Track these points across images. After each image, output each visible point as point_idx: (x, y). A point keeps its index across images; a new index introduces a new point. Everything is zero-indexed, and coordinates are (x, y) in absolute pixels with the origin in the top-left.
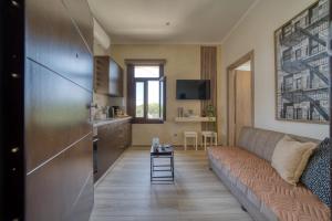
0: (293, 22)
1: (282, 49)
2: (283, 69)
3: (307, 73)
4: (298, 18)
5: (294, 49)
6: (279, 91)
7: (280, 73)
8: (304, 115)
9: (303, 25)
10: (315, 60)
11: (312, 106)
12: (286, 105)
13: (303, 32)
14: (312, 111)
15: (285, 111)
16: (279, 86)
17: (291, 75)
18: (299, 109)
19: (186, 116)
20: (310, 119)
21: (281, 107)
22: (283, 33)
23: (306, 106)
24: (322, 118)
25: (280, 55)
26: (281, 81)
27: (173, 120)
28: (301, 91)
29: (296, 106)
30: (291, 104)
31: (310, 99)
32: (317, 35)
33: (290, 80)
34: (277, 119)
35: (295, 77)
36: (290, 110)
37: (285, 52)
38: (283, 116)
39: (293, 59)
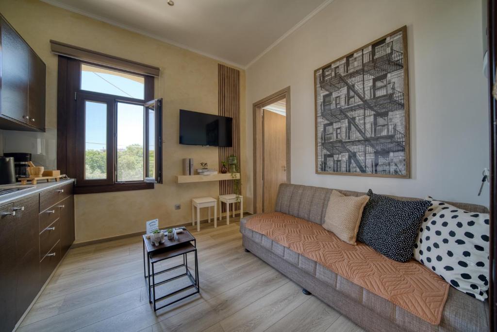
0: (333, 66)
1: (323, 93)
2: (323, 115)
3: (345, 124)
4: (338, 64)
5: (334, 95)
6: (319, 140)
7: (320, 120)
8: (344, 167)
9: (341, 71)
10: (352, 110)
11: (350, 157)
12: (326, 156)
13: (342, 80)
14: (350, 163)
15: (325, 163)
16: (319, 135)
17: (331, 124)
18: (338, 161)
19: (197, 173)
20: (348, 172)
21: (321, 159)
22: (323, 75)
23: (344, 157)
24: (358, 170)
25: (320, 100)
26: (321, 129)
27: (175, 182)
28: (340, 141)
29: (336, 157)
30: (331, 156)
31: (348, 151)
32: (353, 86)
33: (330, 129)
34: (317, 172)
35: (335, 126)
36: (330, 163)
37: (325, 97)
38: (323, 169)
39: (333, 106)
